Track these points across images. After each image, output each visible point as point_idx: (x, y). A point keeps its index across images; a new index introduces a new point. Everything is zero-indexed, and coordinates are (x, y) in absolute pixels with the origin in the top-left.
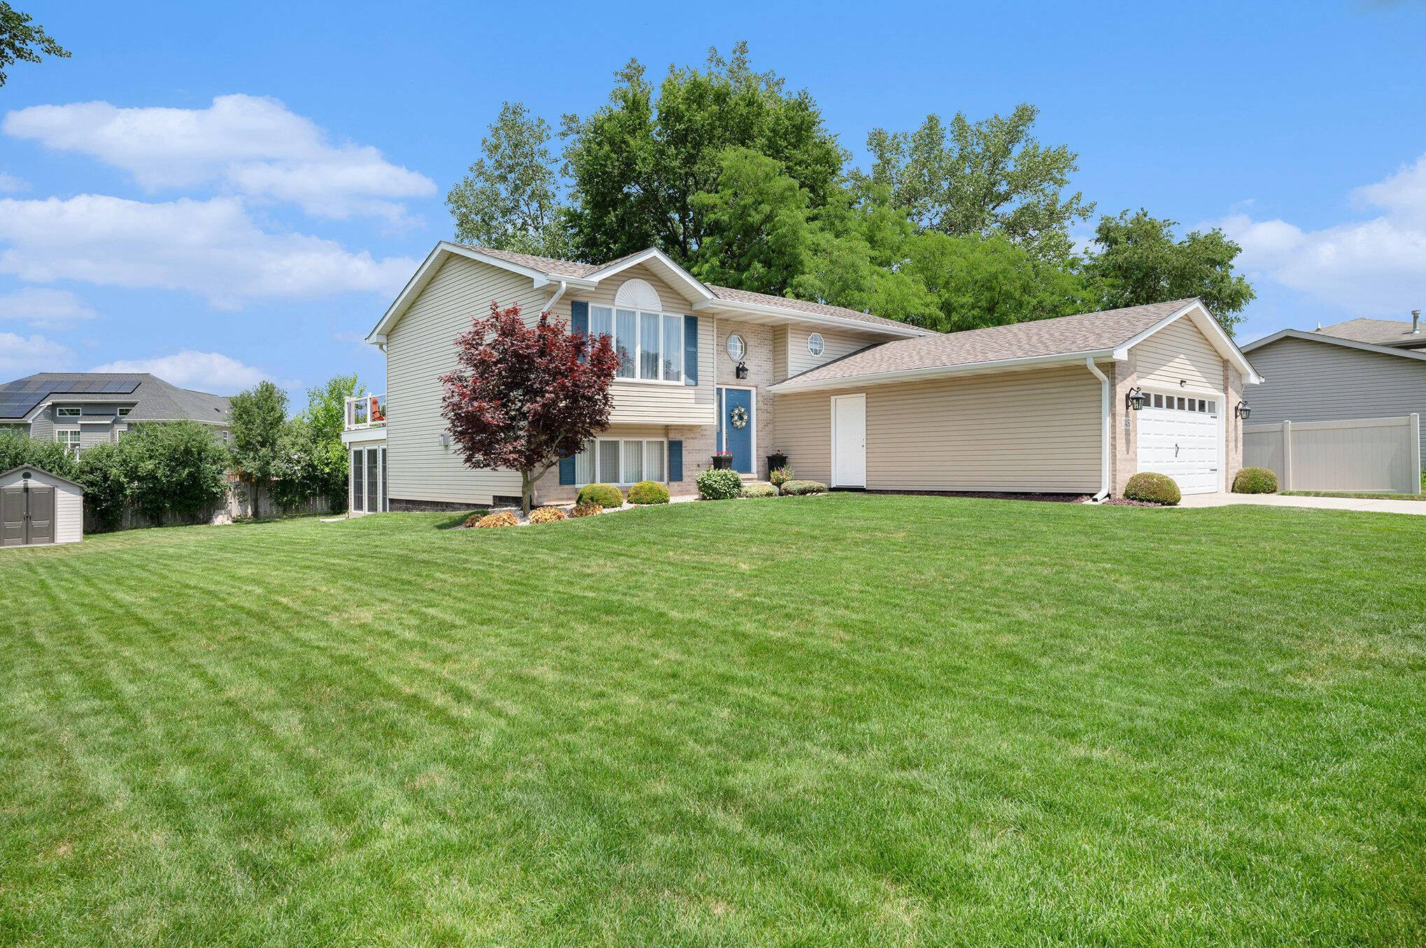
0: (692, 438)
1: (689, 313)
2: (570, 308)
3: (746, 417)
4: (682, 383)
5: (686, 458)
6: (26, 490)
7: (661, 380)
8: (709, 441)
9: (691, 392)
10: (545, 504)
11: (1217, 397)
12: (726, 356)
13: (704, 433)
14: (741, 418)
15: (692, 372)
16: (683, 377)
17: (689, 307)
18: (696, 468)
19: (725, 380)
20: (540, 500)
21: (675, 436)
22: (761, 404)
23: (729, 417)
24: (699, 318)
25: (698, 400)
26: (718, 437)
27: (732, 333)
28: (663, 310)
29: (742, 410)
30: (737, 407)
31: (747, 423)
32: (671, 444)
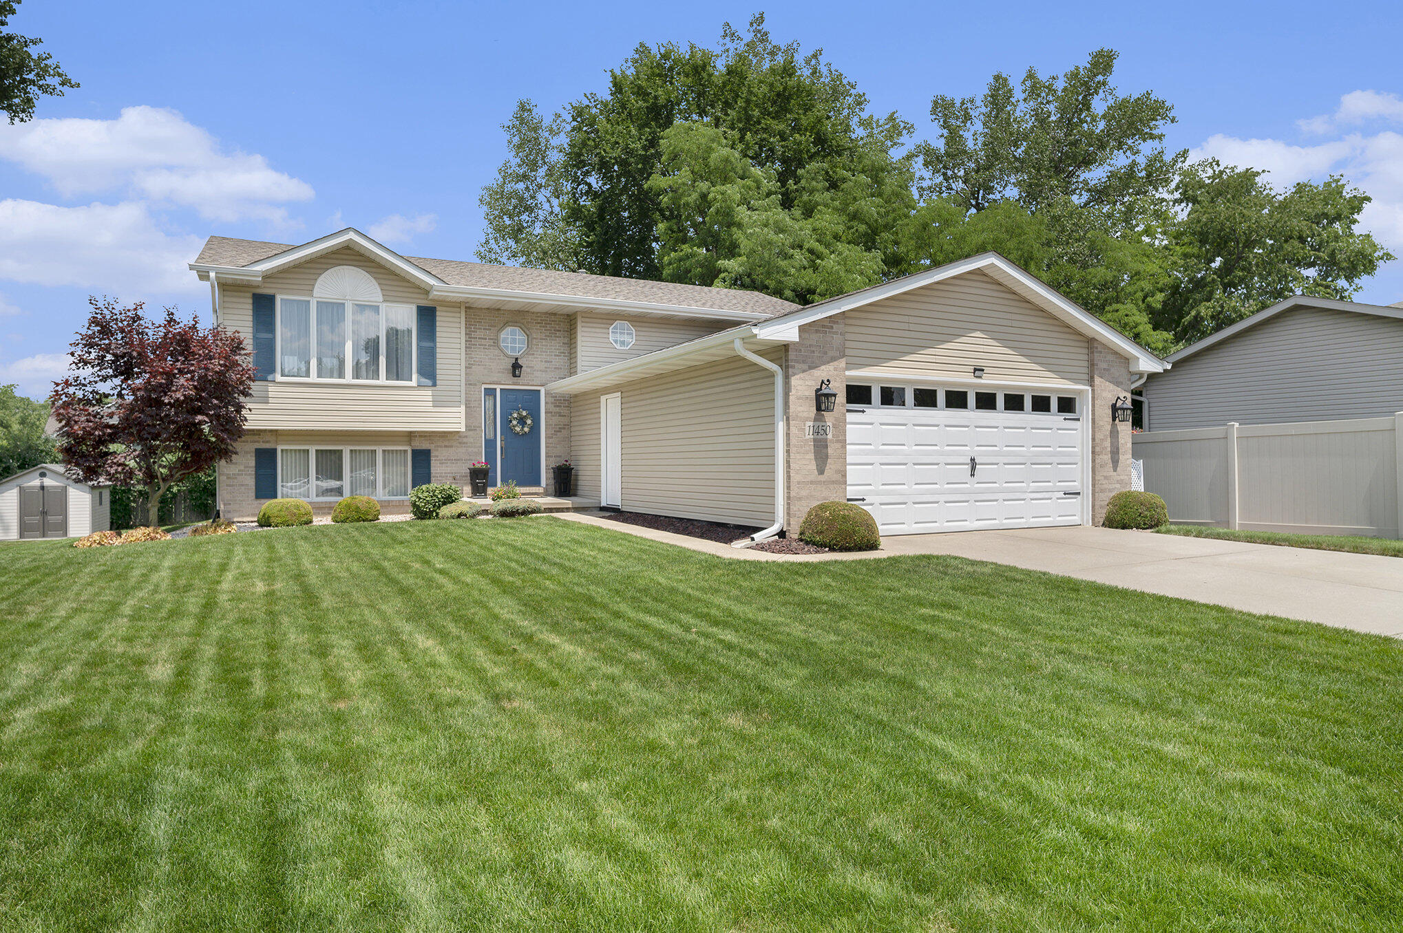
0: (446, 446)
1: (424, 303)
2: (250, 301)
3: (529, 422)
4: (414, 383)
5: (436, 468)
6: (42, 488)
7: (382, 380)
8: (470, 450)
9: (427, 394)
10: (235, 520)
11: (1080, 392)
12: (497, 352)
13: (465, 440)
14: (522, 421)
15: (429, 372)
16: (415, 376)
17: (425, 296)
18: (451, 480)
19: (495, 379)
20: (229, 516)
21: (423, 445)
22: (552, 408)
23: (506, 422)
24: (438, 308)
25: (437, 403)
26: (490, 444)
27: (506, 324)
28: (385, 301)
29: (524, 413)
30: (518, 410)
31: (531, 428)
32: (415, 453)
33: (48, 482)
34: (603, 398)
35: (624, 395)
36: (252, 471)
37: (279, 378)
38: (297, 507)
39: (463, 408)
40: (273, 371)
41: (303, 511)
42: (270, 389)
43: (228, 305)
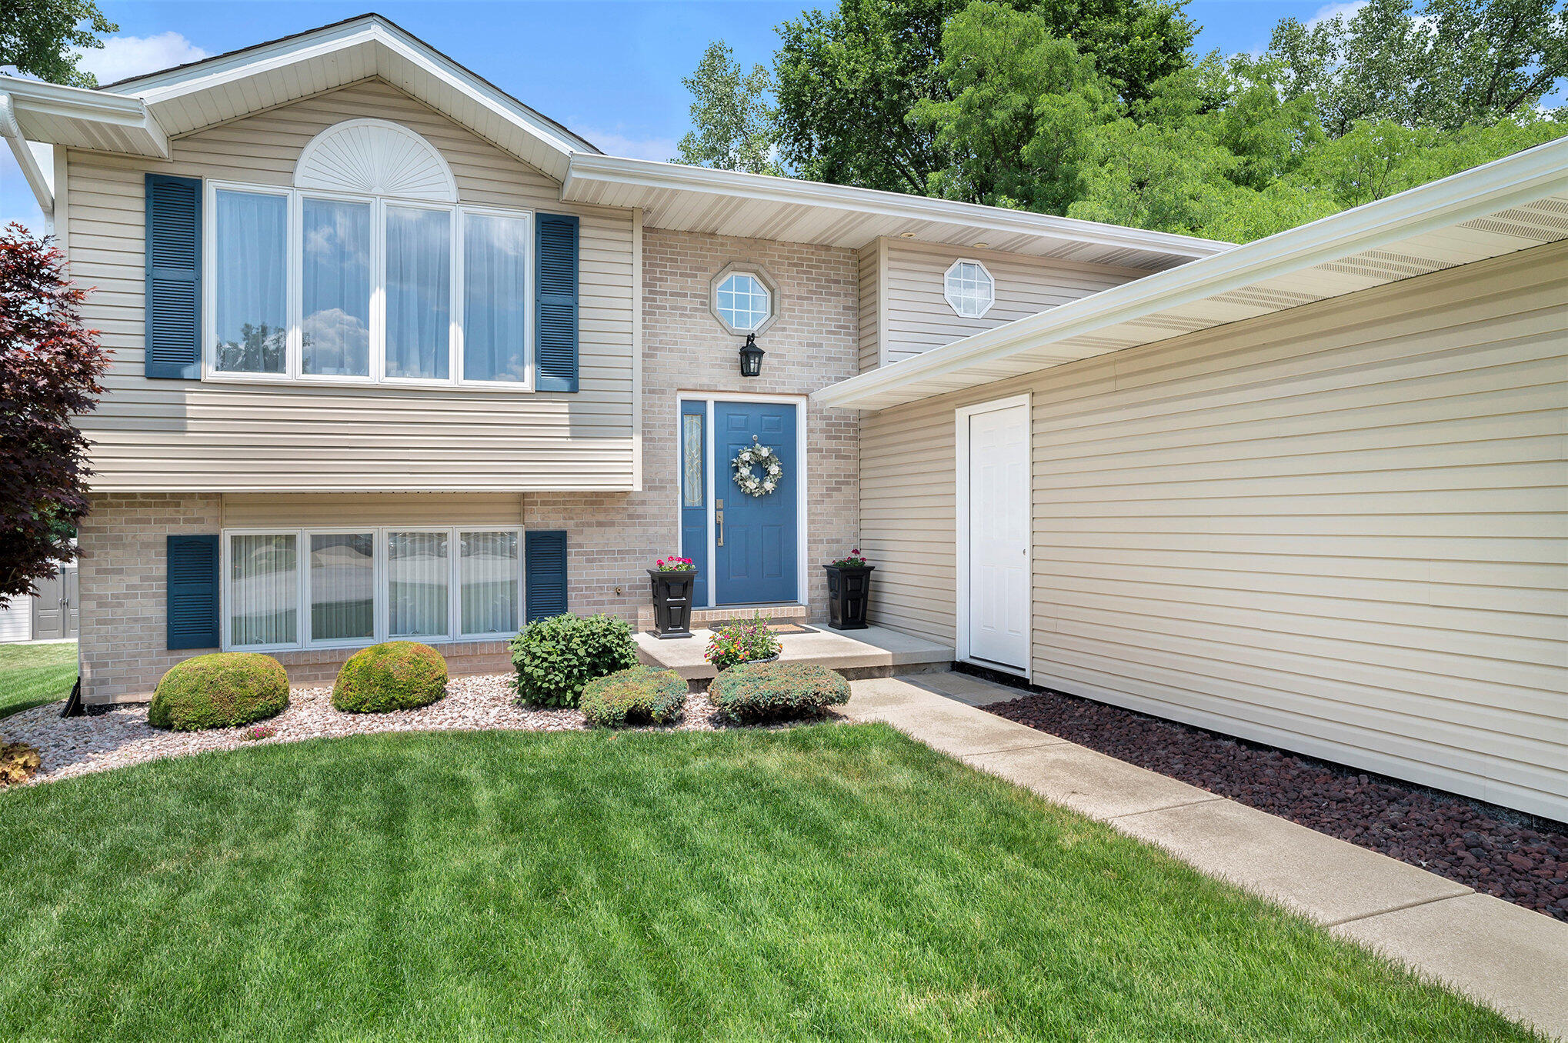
0: (600, 524)
1: (552, 207)
2: (140, 192)
3: (774, 469)
4: (527, 385)
5: (577, 571)
7: (456, 378)
8: (652, 530)
9: (559, 410)
10: (120, 699)
12: (709, 323)
13: (640, 510)
14: (760, 468)
15: (561, 360)
16: (529, 370)
17: (553, 194)
18: (610, 595)
19: (705, 381)
22: (823, 443)
23: (728, 470)
24: (583, 220)
25: (580, 429)
26: (693, 518)
27: (727, 265)
28: (462, 201)
29: (765, 452)
30: (751, 445)
31: (779, 483)
32: (534, 540)
34: (961, 414)
35: (1038, 400)
36: (160, 588)
37: (209, 372)
38: (240, 679)
39: (637, 441)
40: (193, 355)
41: (254, 687)
42: (189, 398)
43: (76, 198)
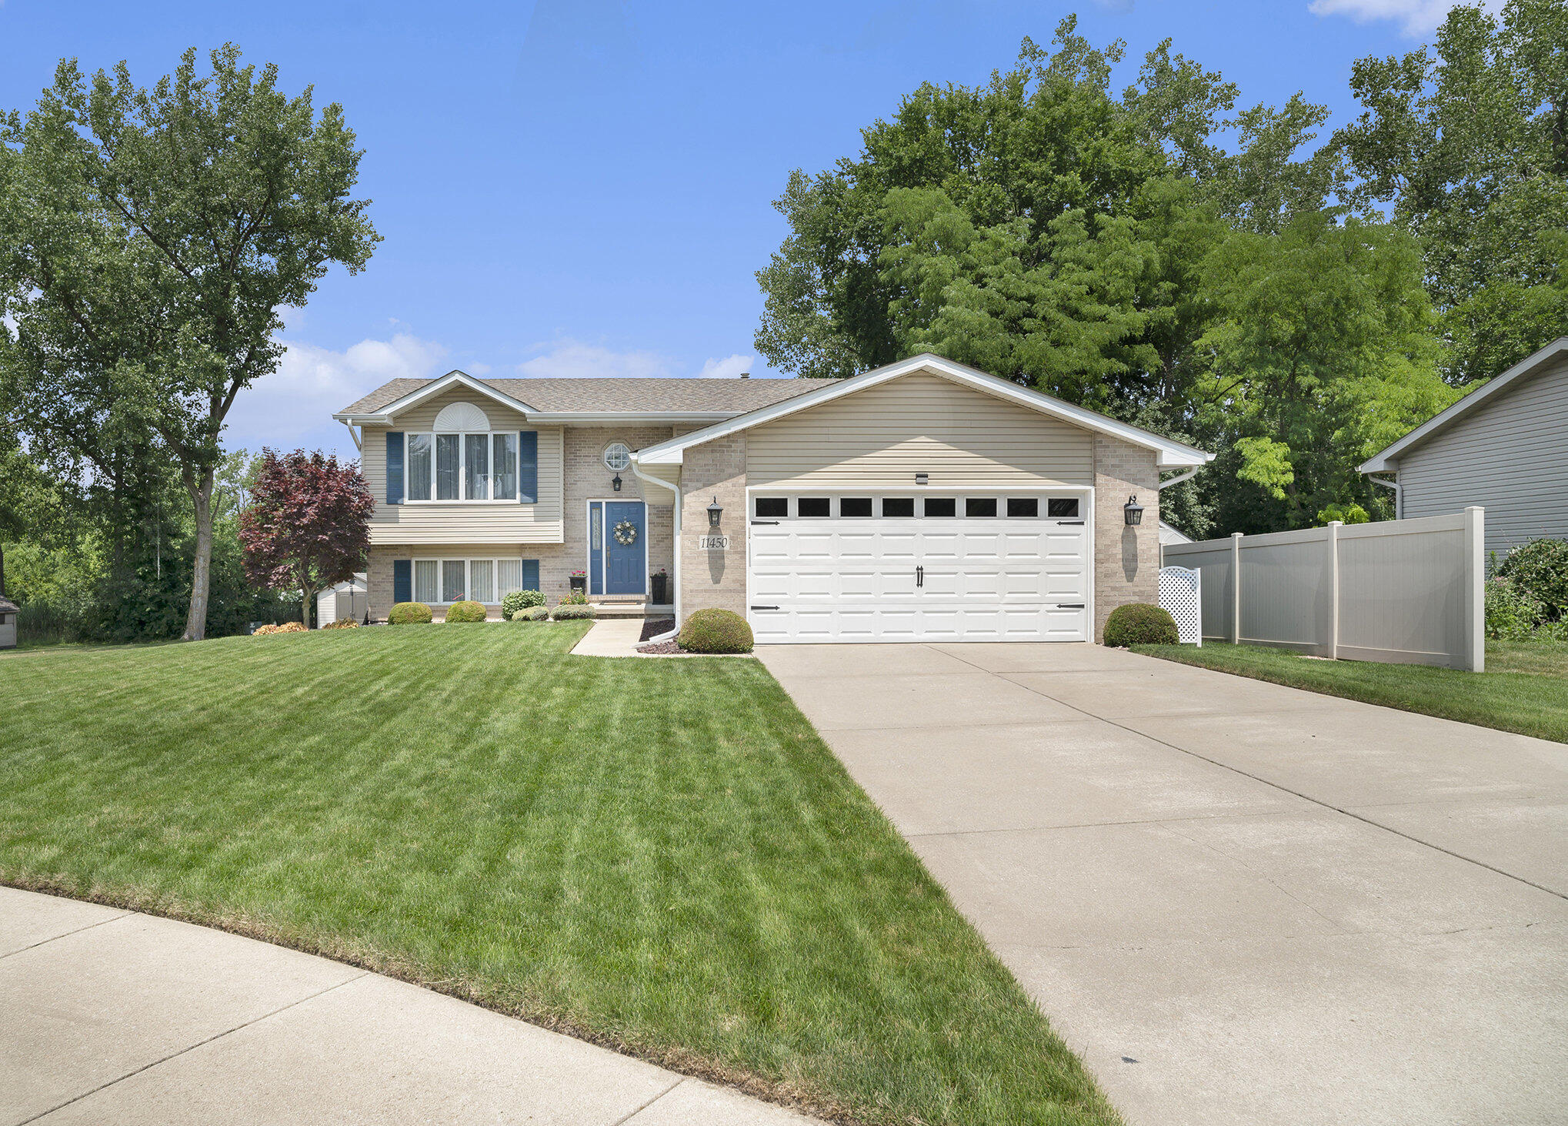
0: (553, 557)
1: (526, 429)
2: (385, 439)
3: (632, 532)
4: (517, 501)
5: (542, 577)
6: (352, 593)
7: (491, 499)
8: (575, 560)
9: (530, 510)
10: (380, 619)
11: (1085, 493)
12: (599, 468)
13: (570, 551)
14: (625, 531)
15: (530, 490)
16: (518, 495)
17: (524, 423)
18: (558, 588)
19: (599, 494)
20: (374, 616)
21: (532, 556)
22: (655, 520)
23: (611, 533)
24: (539, 432)
25: (538, 518)
26: (596, 554)
27: (610, 441)
28: (492, 430)
29: (628, 525)
30: (622, 521)
31: (635, 539)
32: (526, 563)
33: (356, 588)
36: (392, 579)
37: (406, 501)
38: (415, 610)
39: (561, 522)
40: (402, 496)
41: (419, 613)
42: (400, 511)
43: (368, 443)
